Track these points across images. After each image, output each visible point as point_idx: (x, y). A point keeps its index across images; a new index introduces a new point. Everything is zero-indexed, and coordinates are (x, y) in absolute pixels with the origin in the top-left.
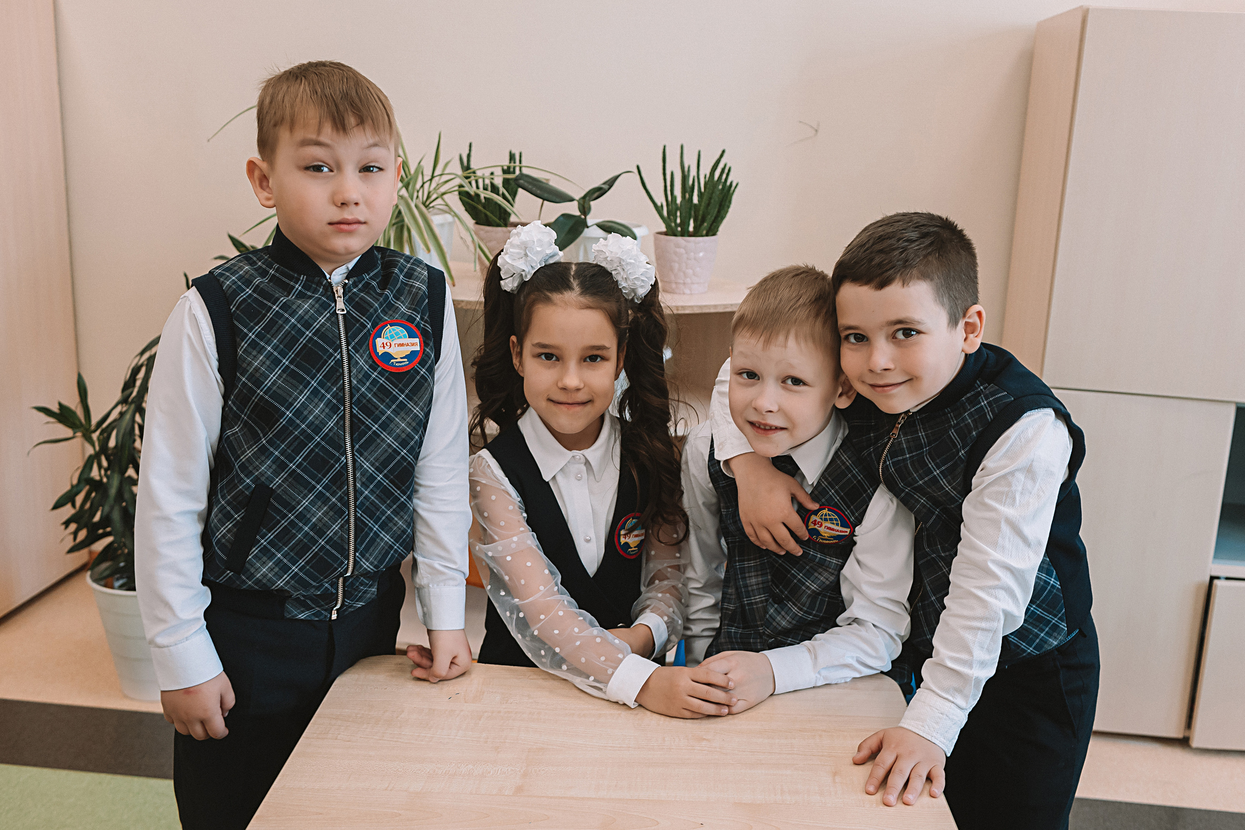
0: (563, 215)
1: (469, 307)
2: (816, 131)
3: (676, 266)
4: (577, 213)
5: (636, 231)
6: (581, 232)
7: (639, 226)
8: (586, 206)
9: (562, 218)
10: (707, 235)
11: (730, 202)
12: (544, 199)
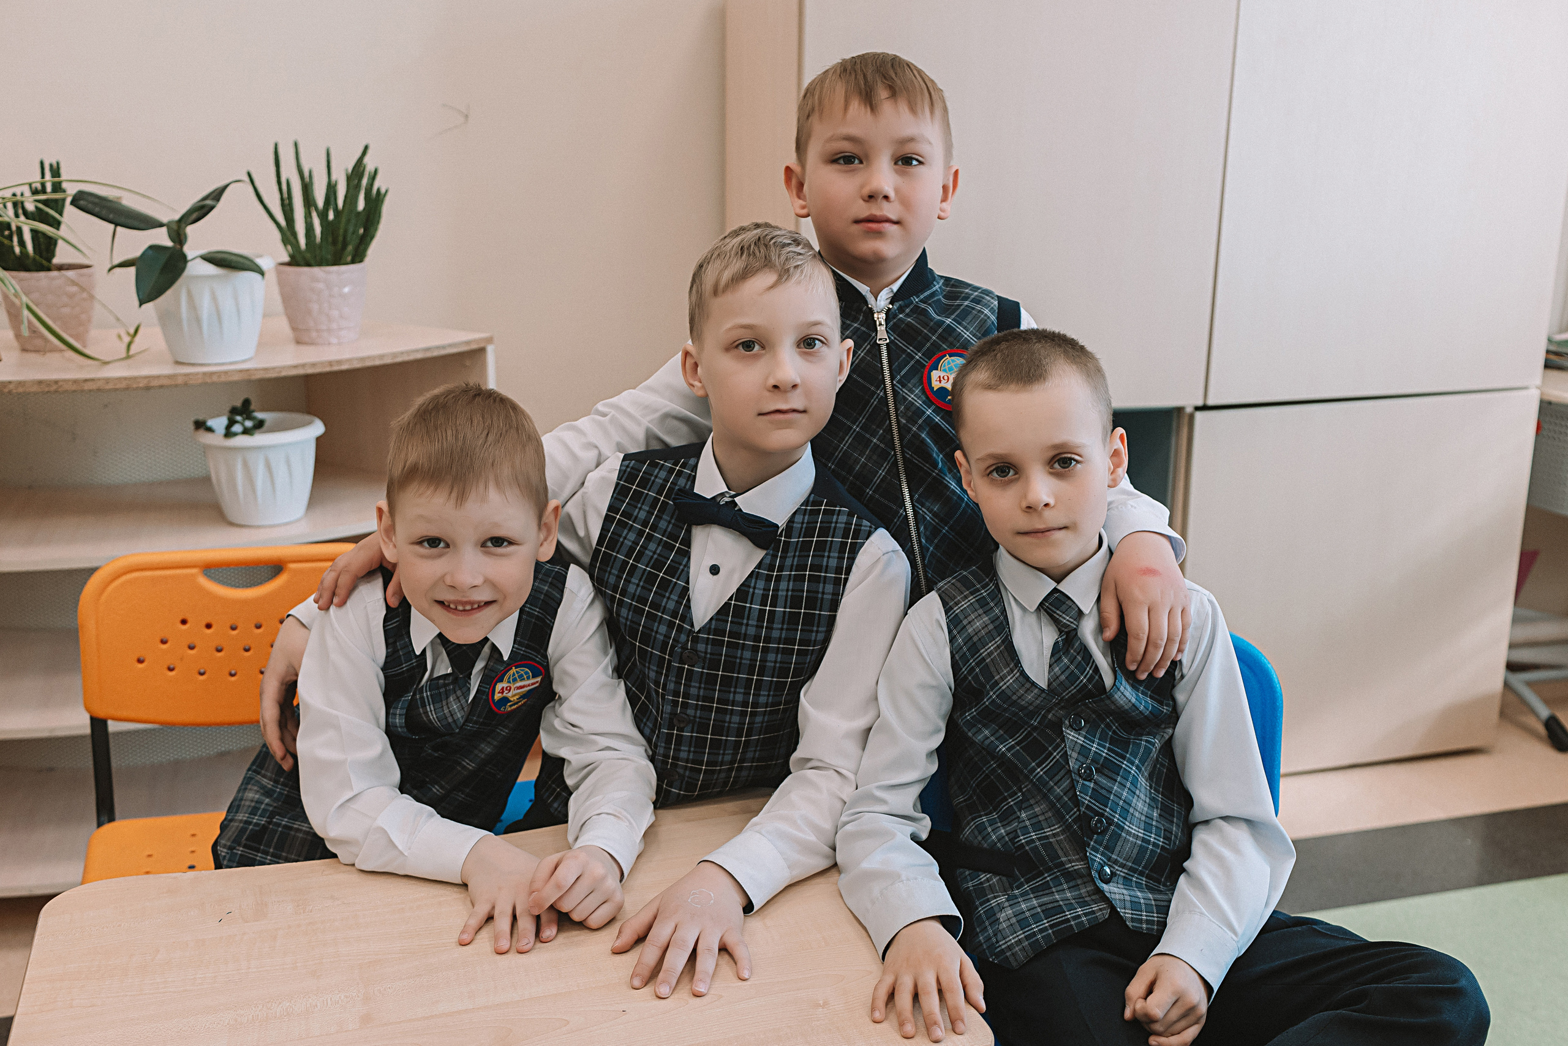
0: (151, 247)
1: (21, 390)
2: (466, 115)
3: (315, 307)
4: (169, 243)
5: (261, 263)
6: (183, 269)
7: (261, 256)
8: (181, 233)
9: (150, 252)
10: (353, 262)
11: (379, 216)
12: (117, 225)
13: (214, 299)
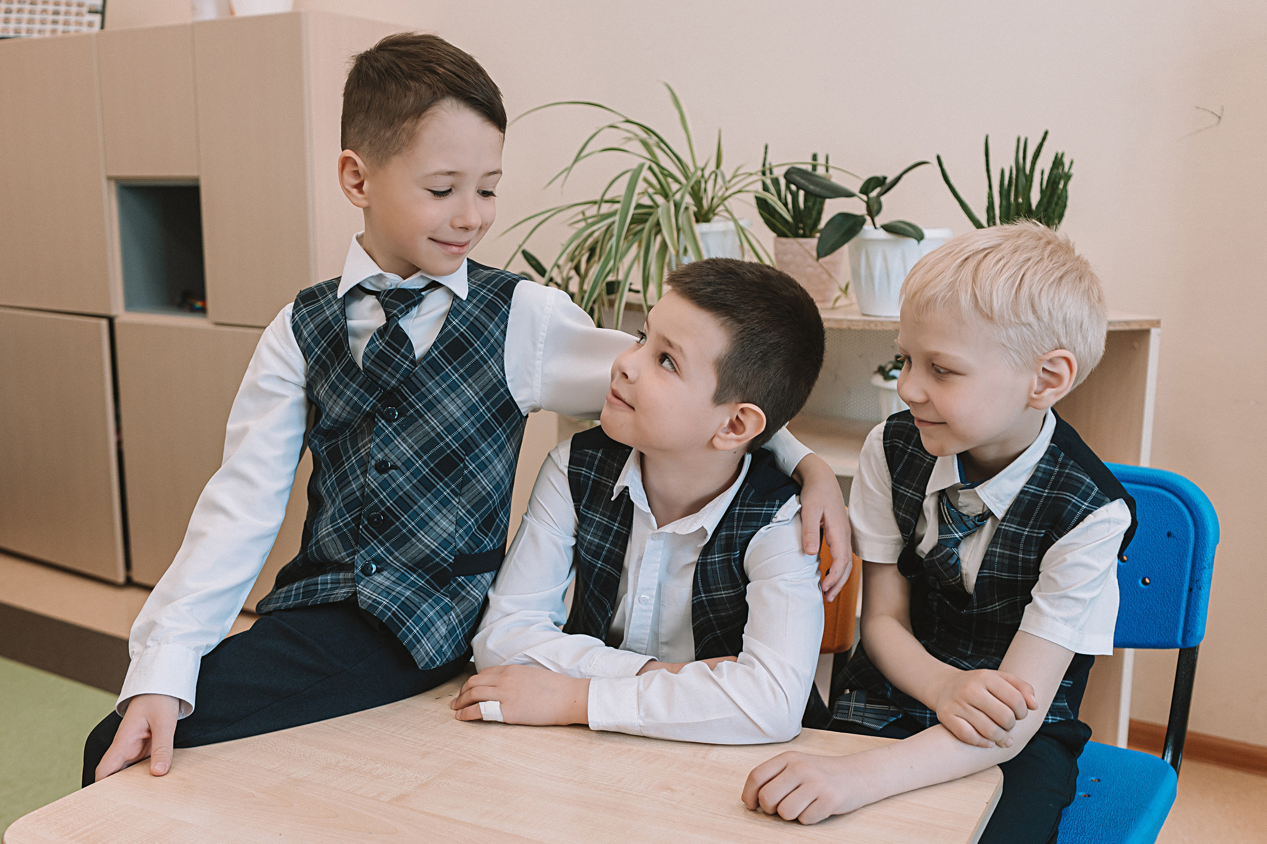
0: (840, 214)
2: (1220, 118)
5: (927, 233)
9: (838, 218)
13: (885, 259)
